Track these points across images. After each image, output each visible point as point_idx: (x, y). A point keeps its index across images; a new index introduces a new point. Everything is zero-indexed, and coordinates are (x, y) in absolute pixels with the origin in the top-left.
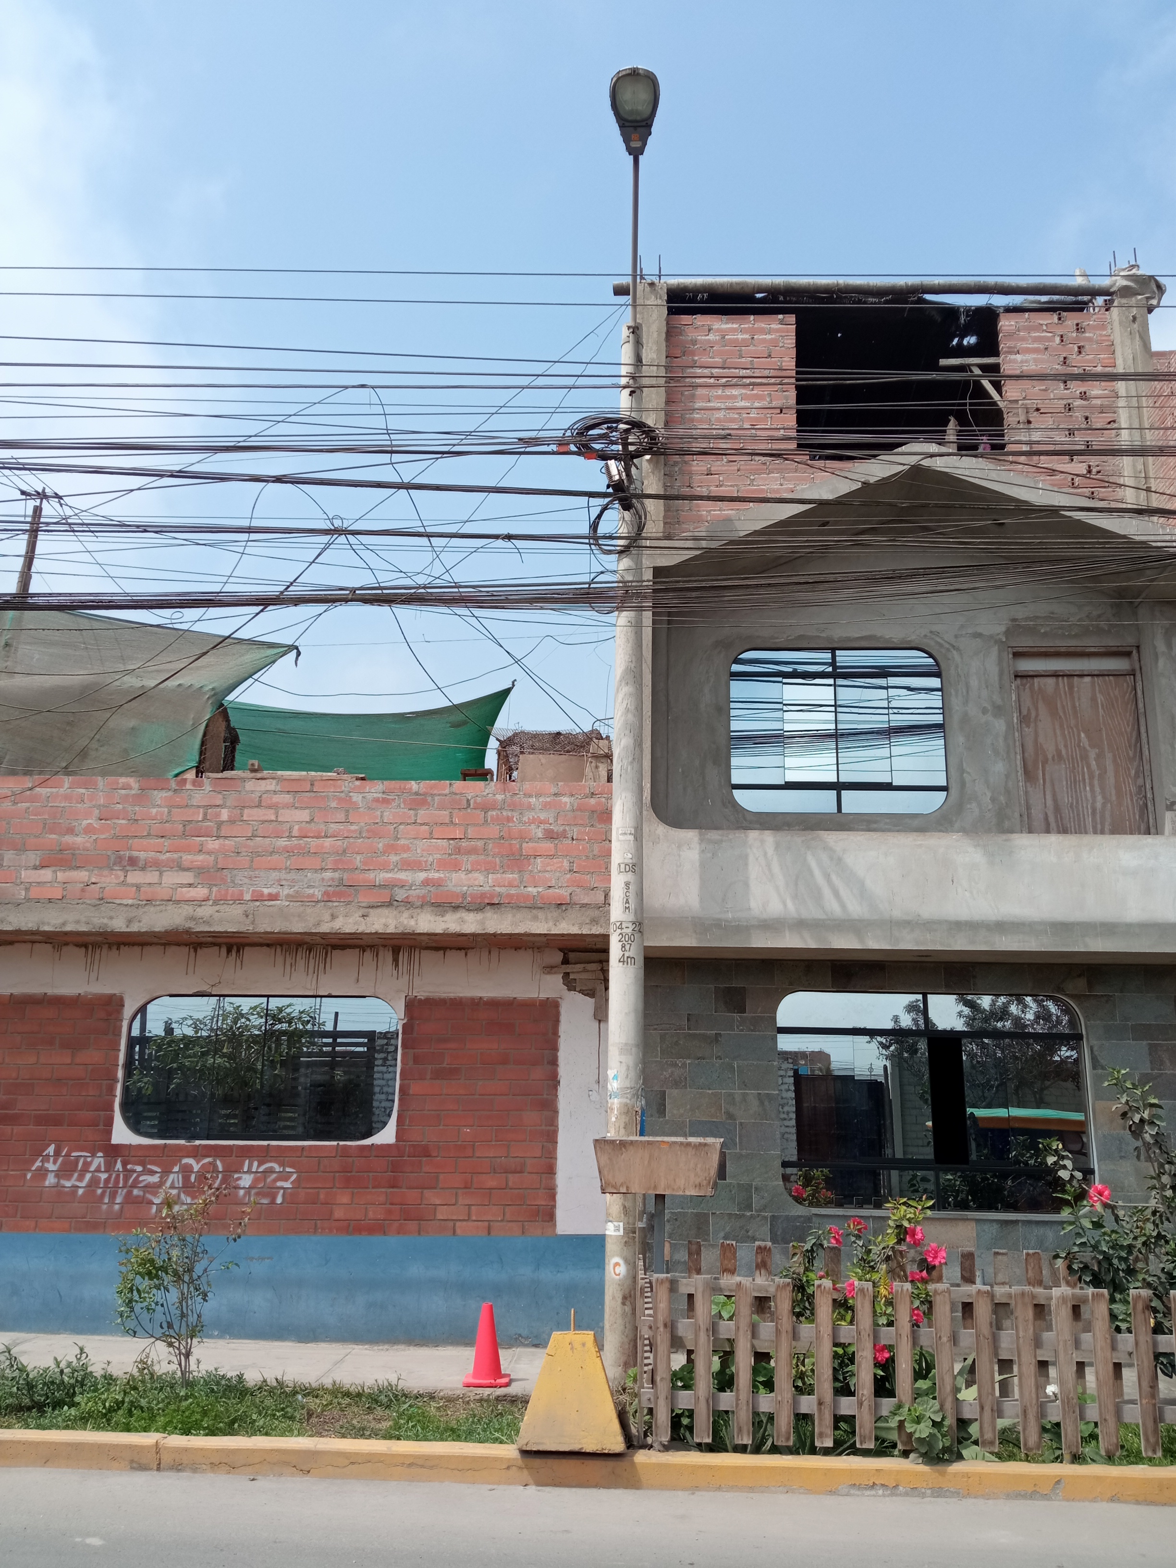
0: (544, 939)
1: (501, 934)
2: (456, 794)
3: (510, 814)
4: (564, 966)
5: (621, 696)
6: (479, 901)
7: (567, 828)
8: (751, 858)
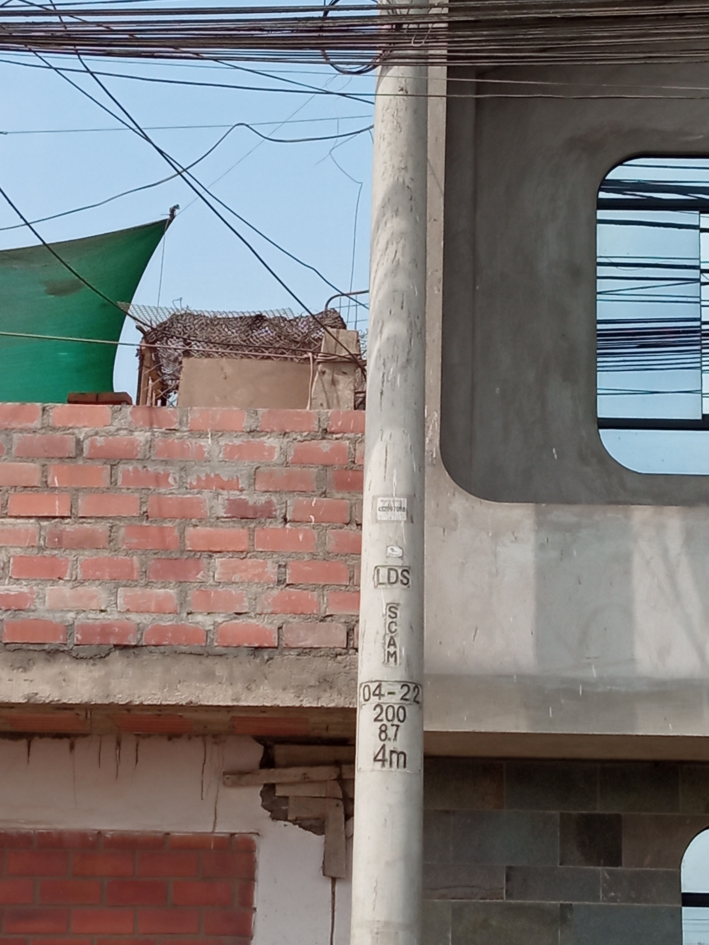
0: (226, 717)
1: (142, 706)
2: (54, 429)
3: (161, 469)
4: (264, 772)
5: (384, 237)
6: (97, 640)
7: (274, 499)
8: (637, 561)
